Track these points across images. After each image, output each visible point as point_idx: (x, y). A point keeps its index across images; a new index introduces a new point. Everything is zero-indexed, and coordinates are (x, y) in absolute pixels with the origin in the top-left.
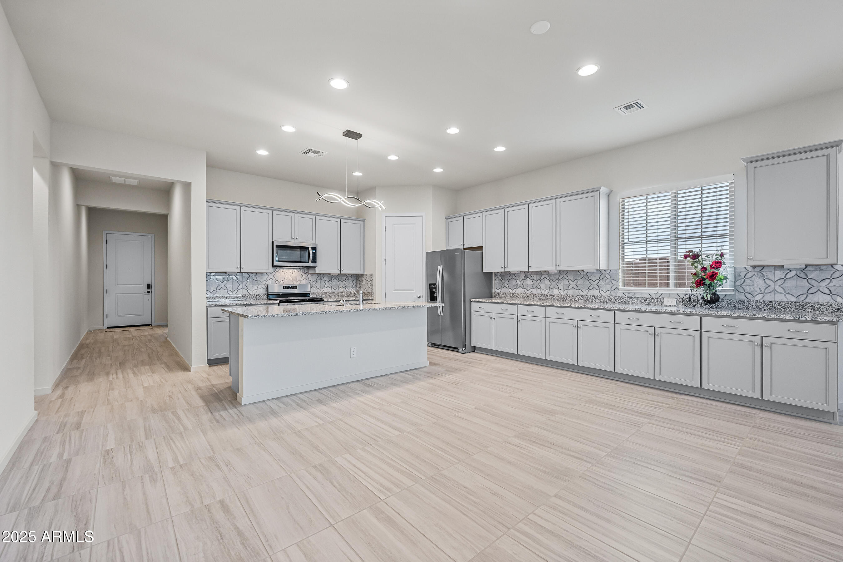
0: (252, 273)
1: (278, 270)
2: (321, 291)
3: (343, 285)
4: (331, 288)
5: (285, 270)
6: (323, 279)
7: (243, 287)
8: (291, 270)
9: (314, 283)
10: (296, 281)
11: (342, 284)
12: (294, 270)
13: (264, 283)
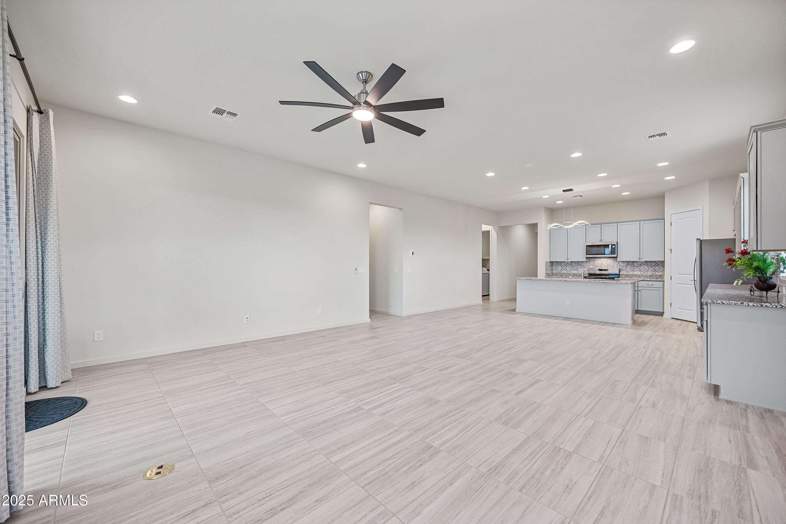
0: (580, 262)
1: (596, 259)
2: (631, 273)
3: (653, 270)
4: (640, 271)
5: (602, 259)
6: (632, 264)
7: (575, 269)
8: (606, 259)
9: (624, 268)
10: (610, 266)
11: (651, 269)
12: (608, 259)
13: (588, 267)
